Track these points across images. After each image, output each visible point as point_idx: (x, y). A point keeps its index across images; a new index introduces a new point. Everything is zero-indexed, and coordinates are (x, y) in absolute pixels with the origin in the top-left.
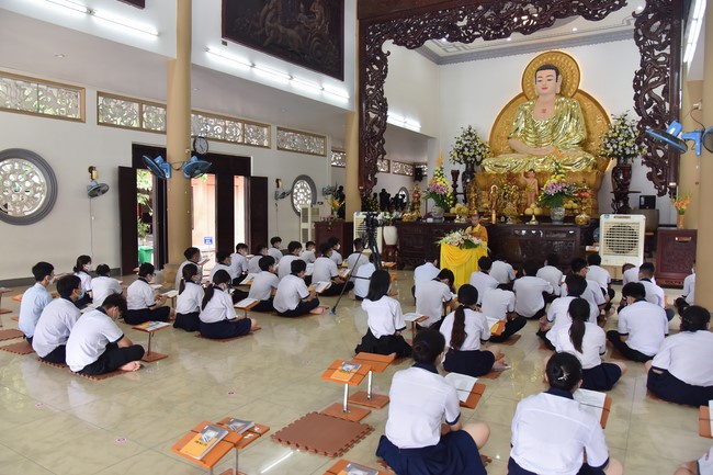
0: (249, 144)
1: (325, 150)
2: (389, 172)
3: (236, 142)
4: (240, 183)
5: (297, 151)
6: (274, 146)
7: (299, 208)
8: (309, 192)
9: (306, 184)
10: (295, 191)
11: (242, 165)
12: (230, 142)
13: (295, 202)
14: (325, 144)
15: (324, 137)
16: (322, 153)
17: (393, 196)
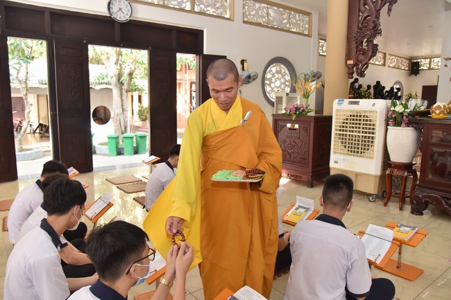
0: (202, 13)
1: (310, 29)
2: (384, 65)
3: (183, 10)
4: (186, 62)
5: (273, 28)
6: (239, 18)
7: (273, 97)
8: (288, 78)
9: (284, 69)
10: (268, 76)
11: (191, 40)
12: (174, 9)
13: (268, 89)
14: (310, 23)
15: (308, 14)
16: (306, 33)
17: (387, 89)
